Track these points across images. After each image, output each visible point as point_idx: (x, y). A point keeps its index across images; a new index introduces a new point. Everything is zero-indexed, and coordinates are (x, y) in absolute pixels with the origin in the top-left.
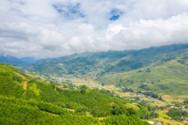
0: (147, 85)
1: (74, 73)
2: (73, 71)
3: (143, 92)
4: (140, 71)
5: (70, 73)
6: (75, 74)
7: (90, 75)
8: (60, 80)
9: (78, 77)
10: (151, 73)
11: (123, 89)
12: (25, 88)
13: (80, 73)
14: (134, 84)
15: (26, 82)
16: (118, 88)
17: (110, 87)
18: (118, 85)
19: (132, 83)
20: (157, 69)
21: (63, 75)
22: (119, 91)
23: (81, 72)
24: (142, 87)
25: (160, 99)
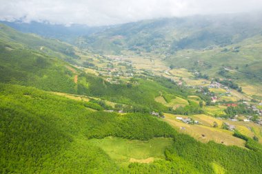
0: (228, 71)
1: (136, 50)
2: (135, 47)
3: (221, 79)
4: (226, 50)
5: (132, 50)
6: (138, 51)
7: (157, 53)
8: (117, 59)
9: (141, 56)
10: (238, 53)
11: (196, 75)
12: (76, 82)
13: (145, 50)
14: (213, 69)
15: (76, 76)
16: (189, 73)
17: (179, 71)
18: (191, 69)
19: (210, 67)
20: (250, 48)
21: (122, 52)
22: (190, 77)
23: (146, 48)
24: (221, 73)
25: (240, 91)
